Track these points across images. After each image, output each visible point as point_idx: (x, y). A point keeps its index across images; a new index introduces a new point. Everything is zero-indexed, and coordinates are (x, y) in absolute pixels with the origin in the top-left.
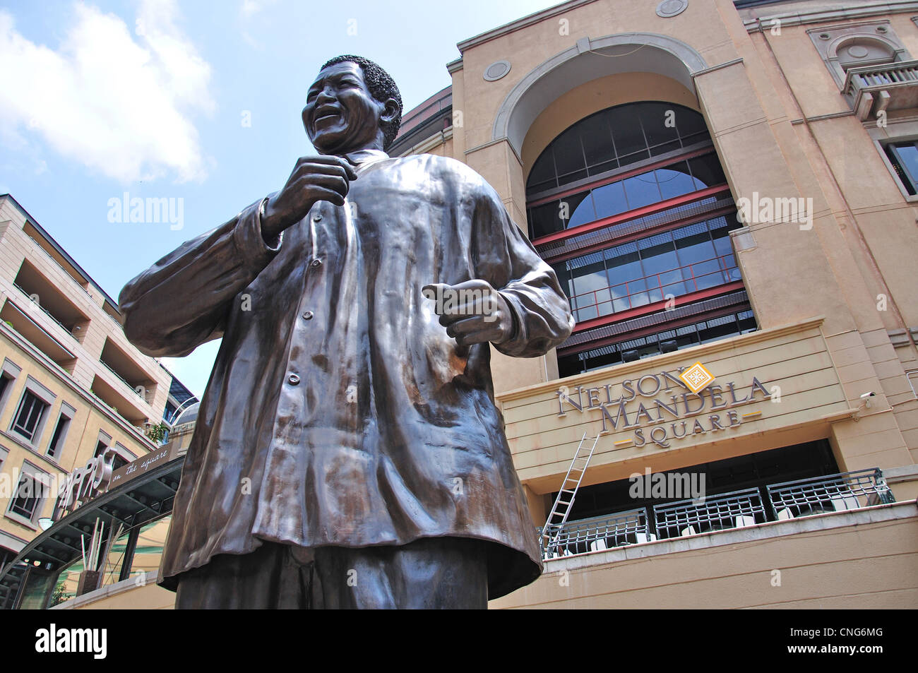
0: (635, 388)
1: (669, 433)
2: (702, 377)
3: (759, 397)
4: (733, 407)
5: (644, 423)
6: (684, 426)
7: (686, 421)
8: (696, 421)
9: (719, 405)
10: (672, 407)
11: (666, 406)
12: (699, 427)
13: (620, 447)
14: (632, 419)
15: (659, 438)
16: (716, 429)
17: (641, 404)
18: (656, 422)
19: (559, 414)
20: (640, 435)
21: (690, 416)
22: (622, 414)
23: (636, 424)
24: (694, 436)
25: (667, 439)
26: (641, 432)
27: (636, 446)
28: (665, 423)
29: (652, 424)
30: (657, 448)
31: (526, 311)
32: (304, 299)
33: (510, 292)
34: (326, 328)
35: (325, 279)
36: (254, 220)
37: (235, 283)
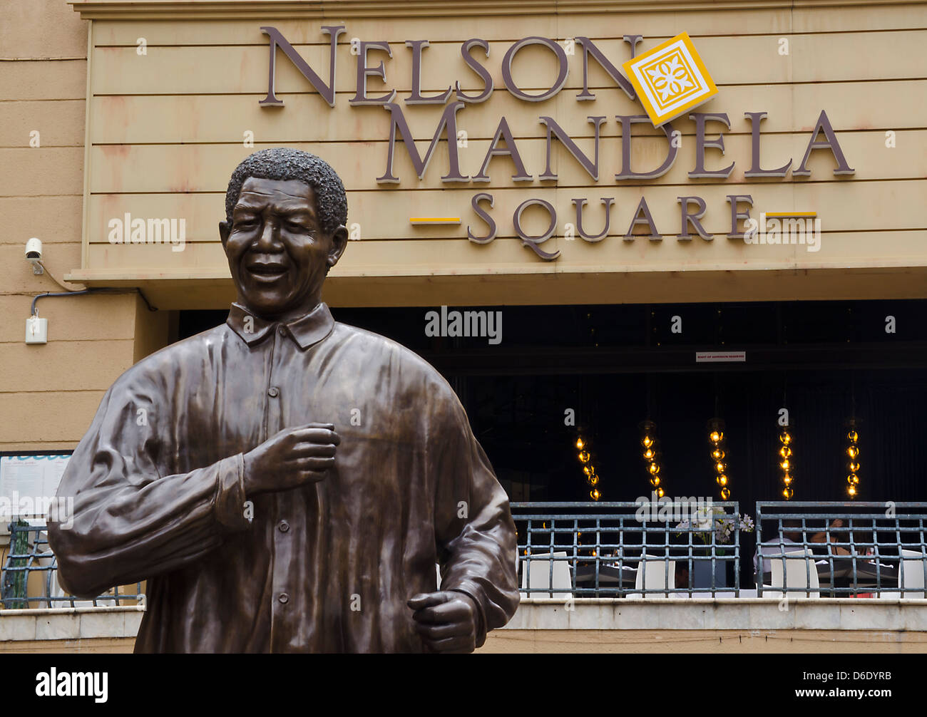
0: (493, 68)
1: (565, 223)
2: (684, 83)
3: (822, 168)
4: (750, 181)
5: (501, 175)
6: (608, 206)
7: (616, 195)
8: (643, 202)
9: (714, 165)
10: (586, 148)
11: (569, 140)
12: (645, 221)
13: (425, 231)
14: (472, 160)
15: (534, 227)
16: (691, 234)
17: (503, 122)
18: (537, 181)
19: (263, 98)
20: (484, 208)
21: (628, 181)
22: (447, 136)
23: (480, 175)
24: (628, 243)
25: (556, 237)
26: (488, 201)
27: (467, 239)
28: (558, 189)
29: (522, 183)
30: (525, 255)
31: (488, 601)
32: (275, 574)
33: (476, 580)
34: (304, 615)
35: (296, 551)
36: (238, 496)
37: (205, 551)
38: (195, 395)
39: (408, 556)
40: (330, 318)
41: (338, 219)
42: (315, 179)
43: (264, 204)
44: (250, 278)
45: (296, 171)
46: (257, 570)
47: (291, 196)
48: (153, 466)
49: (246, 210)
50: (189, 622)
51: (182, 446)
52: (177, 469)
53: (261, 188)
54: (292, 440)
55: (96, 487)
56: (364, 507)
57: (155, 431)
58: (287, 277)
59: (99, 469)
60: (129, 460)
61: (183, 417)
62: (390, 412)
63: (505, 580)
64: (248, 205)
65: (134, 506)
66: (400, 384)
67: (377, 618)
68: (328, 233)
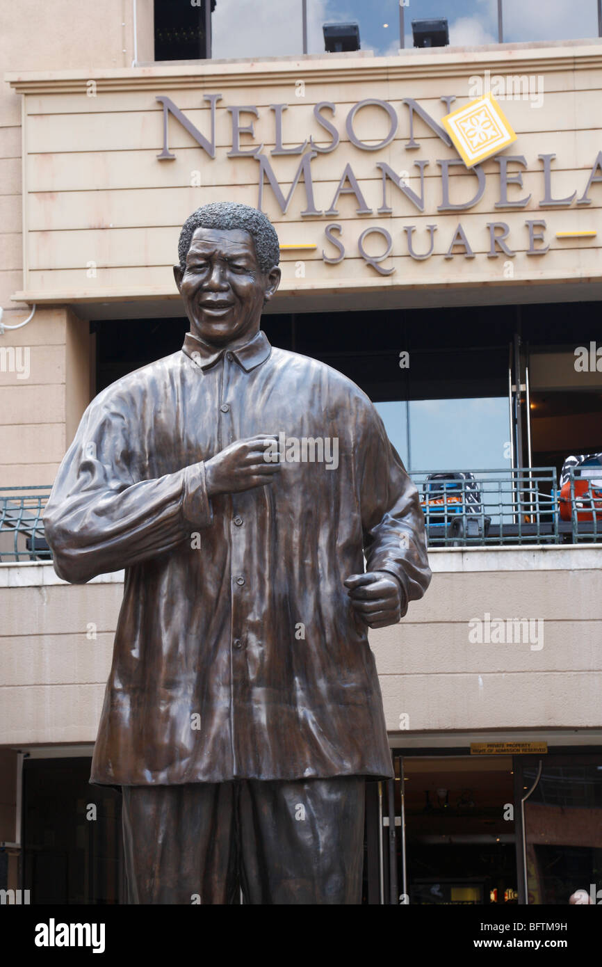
1: (399, 245)
2: (489, 132)
4: (544, 208)
5: (347, 209)
6: (431, 231)
7: (437, 222)
8: (460, 226)
9: (514, 197)
10: (413, 186)
11: (399, 179)
12: (461, 242)
13: (288, 254)
14: (324, 198)
15: (374, 250)
16: (498, 253)
17: (348, 167)
18: (375, 212)
19: (160, 152)
20: (334, 234)
21: (448, 212)
22: (303, 179)
23: (331, 209)
24: (448, 259)
25: (392, 256)
26: (337, 230)
27: (322, 260)
28: (393, 219)
29: (364, 215)
30: (368, 271)
31: (408, 579)
32: (233, 562)
33: (397, 561)
34: (258, 595)
35: (250, 541)
36: (201, 498)
37: (175, 543)
38: (160, 412)
39: (340, 543)
40: (268, 344)
41: (272, 261)
42: (254, 228)
43: (213, 251)
44: (201, 312)
45: (238, 221)
46: (218, 557)
47: (233, 243)
48: (127, 472)
49: (197, 256)
50: (163, 601)
51: (151, 455)
52: (148, 475)
53: (210, 236)
54: (245, 450)
55: (82, 491)
56: (305, 504)
57: (127, 443)
58: (233, 311)
59: (83, 476)
60: (108, 467)
61: (150, 431)
62: (322, 423)
63: (419, 559)
64: (199, 251)
65: (115, 508)
66: (330, 399)
67: (318, 595)
68: (266, 272)
